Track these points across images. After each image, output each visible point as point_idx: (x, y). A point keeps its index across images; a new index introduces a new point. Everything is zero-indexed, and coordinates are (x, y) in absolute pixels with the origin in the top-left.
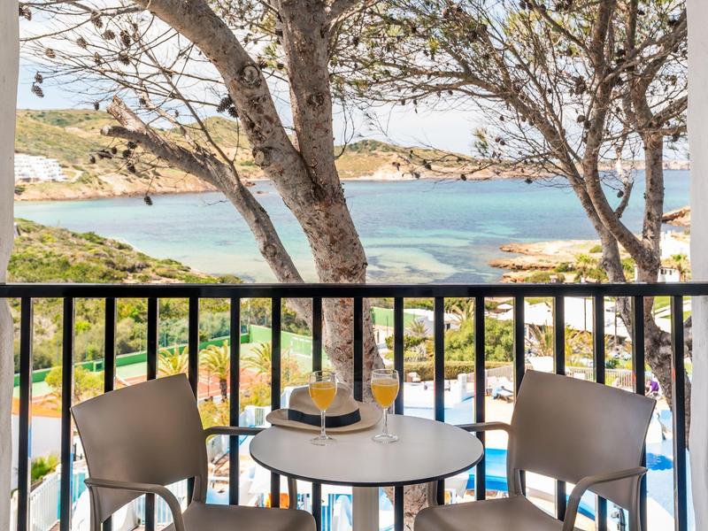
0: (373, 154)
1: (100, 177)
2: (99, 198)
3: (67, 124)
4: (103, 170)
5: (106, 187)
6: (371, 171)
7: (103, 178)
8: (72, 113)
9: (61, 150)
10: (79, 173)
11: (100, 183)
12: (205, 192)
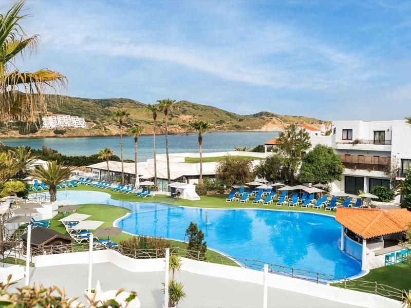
0: (262, 118)
1: (106, 127)
2: (102, 136)
3: (111, 105)
4: (108, 123)
5: (108, 132)
6: (260, 127)
7: (107, 127)
8: (115, 100)
9: (89, 113)
10: (95, 124)
11: (105, 130)
12: (161, 135)
